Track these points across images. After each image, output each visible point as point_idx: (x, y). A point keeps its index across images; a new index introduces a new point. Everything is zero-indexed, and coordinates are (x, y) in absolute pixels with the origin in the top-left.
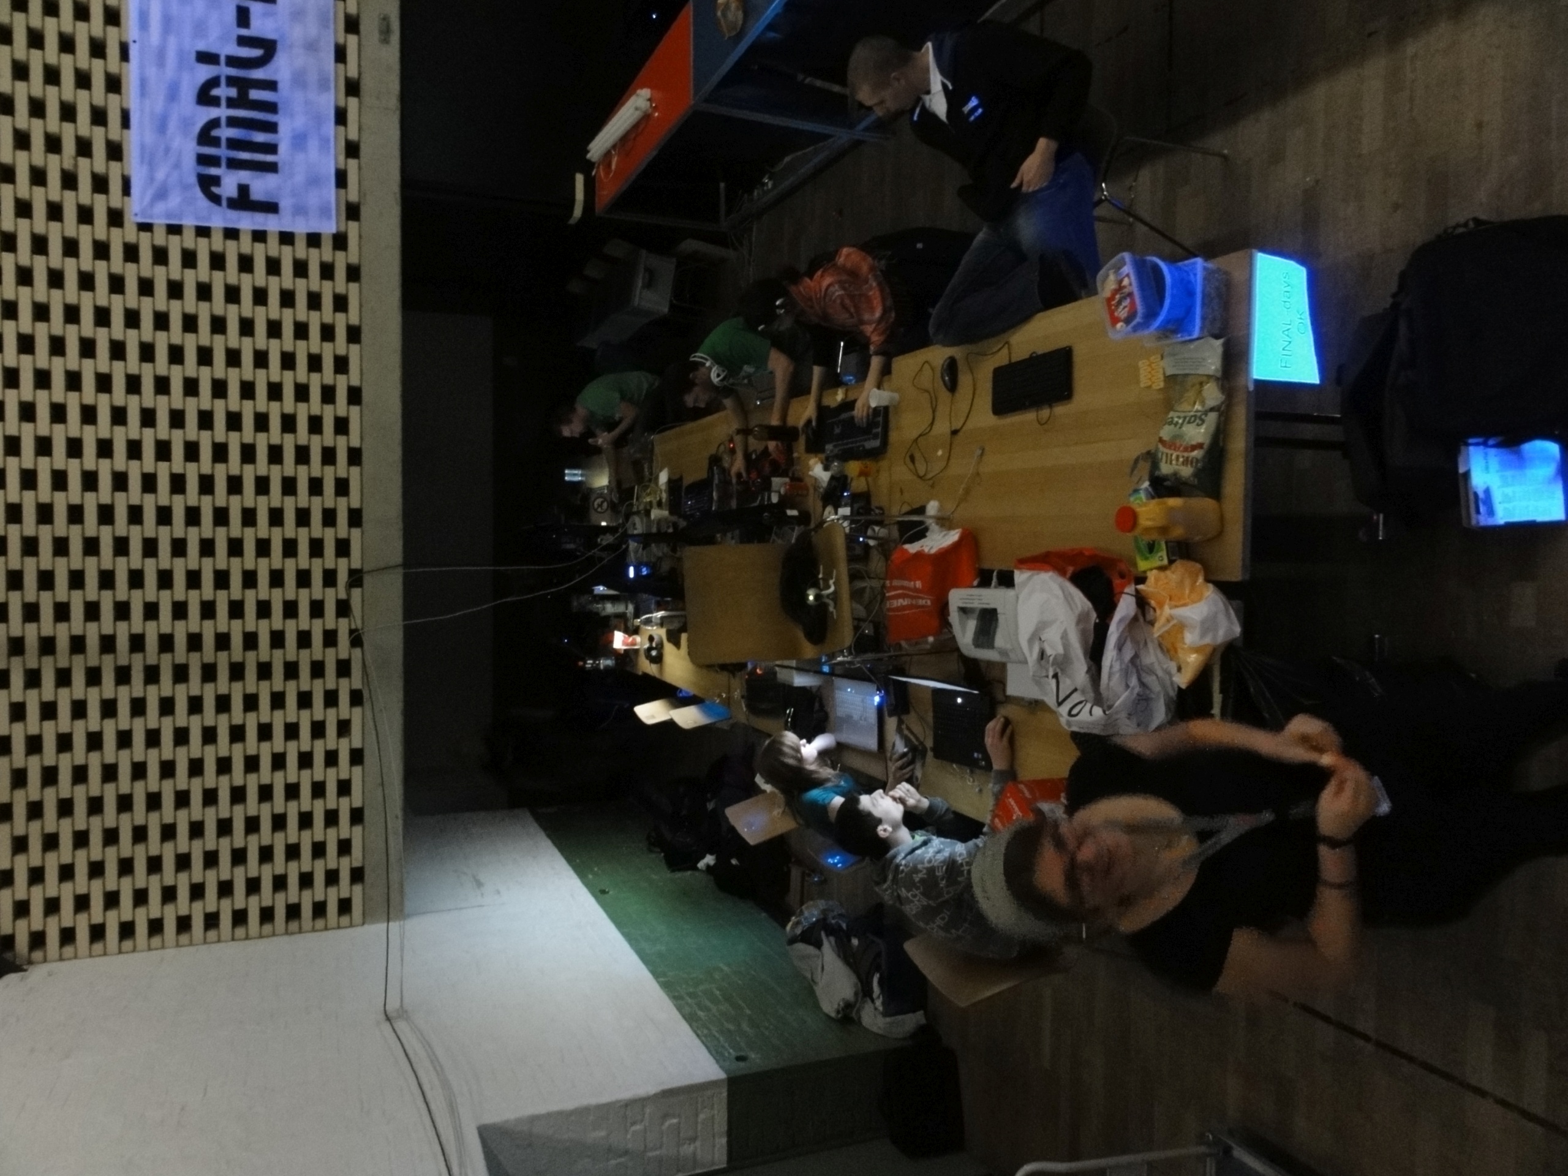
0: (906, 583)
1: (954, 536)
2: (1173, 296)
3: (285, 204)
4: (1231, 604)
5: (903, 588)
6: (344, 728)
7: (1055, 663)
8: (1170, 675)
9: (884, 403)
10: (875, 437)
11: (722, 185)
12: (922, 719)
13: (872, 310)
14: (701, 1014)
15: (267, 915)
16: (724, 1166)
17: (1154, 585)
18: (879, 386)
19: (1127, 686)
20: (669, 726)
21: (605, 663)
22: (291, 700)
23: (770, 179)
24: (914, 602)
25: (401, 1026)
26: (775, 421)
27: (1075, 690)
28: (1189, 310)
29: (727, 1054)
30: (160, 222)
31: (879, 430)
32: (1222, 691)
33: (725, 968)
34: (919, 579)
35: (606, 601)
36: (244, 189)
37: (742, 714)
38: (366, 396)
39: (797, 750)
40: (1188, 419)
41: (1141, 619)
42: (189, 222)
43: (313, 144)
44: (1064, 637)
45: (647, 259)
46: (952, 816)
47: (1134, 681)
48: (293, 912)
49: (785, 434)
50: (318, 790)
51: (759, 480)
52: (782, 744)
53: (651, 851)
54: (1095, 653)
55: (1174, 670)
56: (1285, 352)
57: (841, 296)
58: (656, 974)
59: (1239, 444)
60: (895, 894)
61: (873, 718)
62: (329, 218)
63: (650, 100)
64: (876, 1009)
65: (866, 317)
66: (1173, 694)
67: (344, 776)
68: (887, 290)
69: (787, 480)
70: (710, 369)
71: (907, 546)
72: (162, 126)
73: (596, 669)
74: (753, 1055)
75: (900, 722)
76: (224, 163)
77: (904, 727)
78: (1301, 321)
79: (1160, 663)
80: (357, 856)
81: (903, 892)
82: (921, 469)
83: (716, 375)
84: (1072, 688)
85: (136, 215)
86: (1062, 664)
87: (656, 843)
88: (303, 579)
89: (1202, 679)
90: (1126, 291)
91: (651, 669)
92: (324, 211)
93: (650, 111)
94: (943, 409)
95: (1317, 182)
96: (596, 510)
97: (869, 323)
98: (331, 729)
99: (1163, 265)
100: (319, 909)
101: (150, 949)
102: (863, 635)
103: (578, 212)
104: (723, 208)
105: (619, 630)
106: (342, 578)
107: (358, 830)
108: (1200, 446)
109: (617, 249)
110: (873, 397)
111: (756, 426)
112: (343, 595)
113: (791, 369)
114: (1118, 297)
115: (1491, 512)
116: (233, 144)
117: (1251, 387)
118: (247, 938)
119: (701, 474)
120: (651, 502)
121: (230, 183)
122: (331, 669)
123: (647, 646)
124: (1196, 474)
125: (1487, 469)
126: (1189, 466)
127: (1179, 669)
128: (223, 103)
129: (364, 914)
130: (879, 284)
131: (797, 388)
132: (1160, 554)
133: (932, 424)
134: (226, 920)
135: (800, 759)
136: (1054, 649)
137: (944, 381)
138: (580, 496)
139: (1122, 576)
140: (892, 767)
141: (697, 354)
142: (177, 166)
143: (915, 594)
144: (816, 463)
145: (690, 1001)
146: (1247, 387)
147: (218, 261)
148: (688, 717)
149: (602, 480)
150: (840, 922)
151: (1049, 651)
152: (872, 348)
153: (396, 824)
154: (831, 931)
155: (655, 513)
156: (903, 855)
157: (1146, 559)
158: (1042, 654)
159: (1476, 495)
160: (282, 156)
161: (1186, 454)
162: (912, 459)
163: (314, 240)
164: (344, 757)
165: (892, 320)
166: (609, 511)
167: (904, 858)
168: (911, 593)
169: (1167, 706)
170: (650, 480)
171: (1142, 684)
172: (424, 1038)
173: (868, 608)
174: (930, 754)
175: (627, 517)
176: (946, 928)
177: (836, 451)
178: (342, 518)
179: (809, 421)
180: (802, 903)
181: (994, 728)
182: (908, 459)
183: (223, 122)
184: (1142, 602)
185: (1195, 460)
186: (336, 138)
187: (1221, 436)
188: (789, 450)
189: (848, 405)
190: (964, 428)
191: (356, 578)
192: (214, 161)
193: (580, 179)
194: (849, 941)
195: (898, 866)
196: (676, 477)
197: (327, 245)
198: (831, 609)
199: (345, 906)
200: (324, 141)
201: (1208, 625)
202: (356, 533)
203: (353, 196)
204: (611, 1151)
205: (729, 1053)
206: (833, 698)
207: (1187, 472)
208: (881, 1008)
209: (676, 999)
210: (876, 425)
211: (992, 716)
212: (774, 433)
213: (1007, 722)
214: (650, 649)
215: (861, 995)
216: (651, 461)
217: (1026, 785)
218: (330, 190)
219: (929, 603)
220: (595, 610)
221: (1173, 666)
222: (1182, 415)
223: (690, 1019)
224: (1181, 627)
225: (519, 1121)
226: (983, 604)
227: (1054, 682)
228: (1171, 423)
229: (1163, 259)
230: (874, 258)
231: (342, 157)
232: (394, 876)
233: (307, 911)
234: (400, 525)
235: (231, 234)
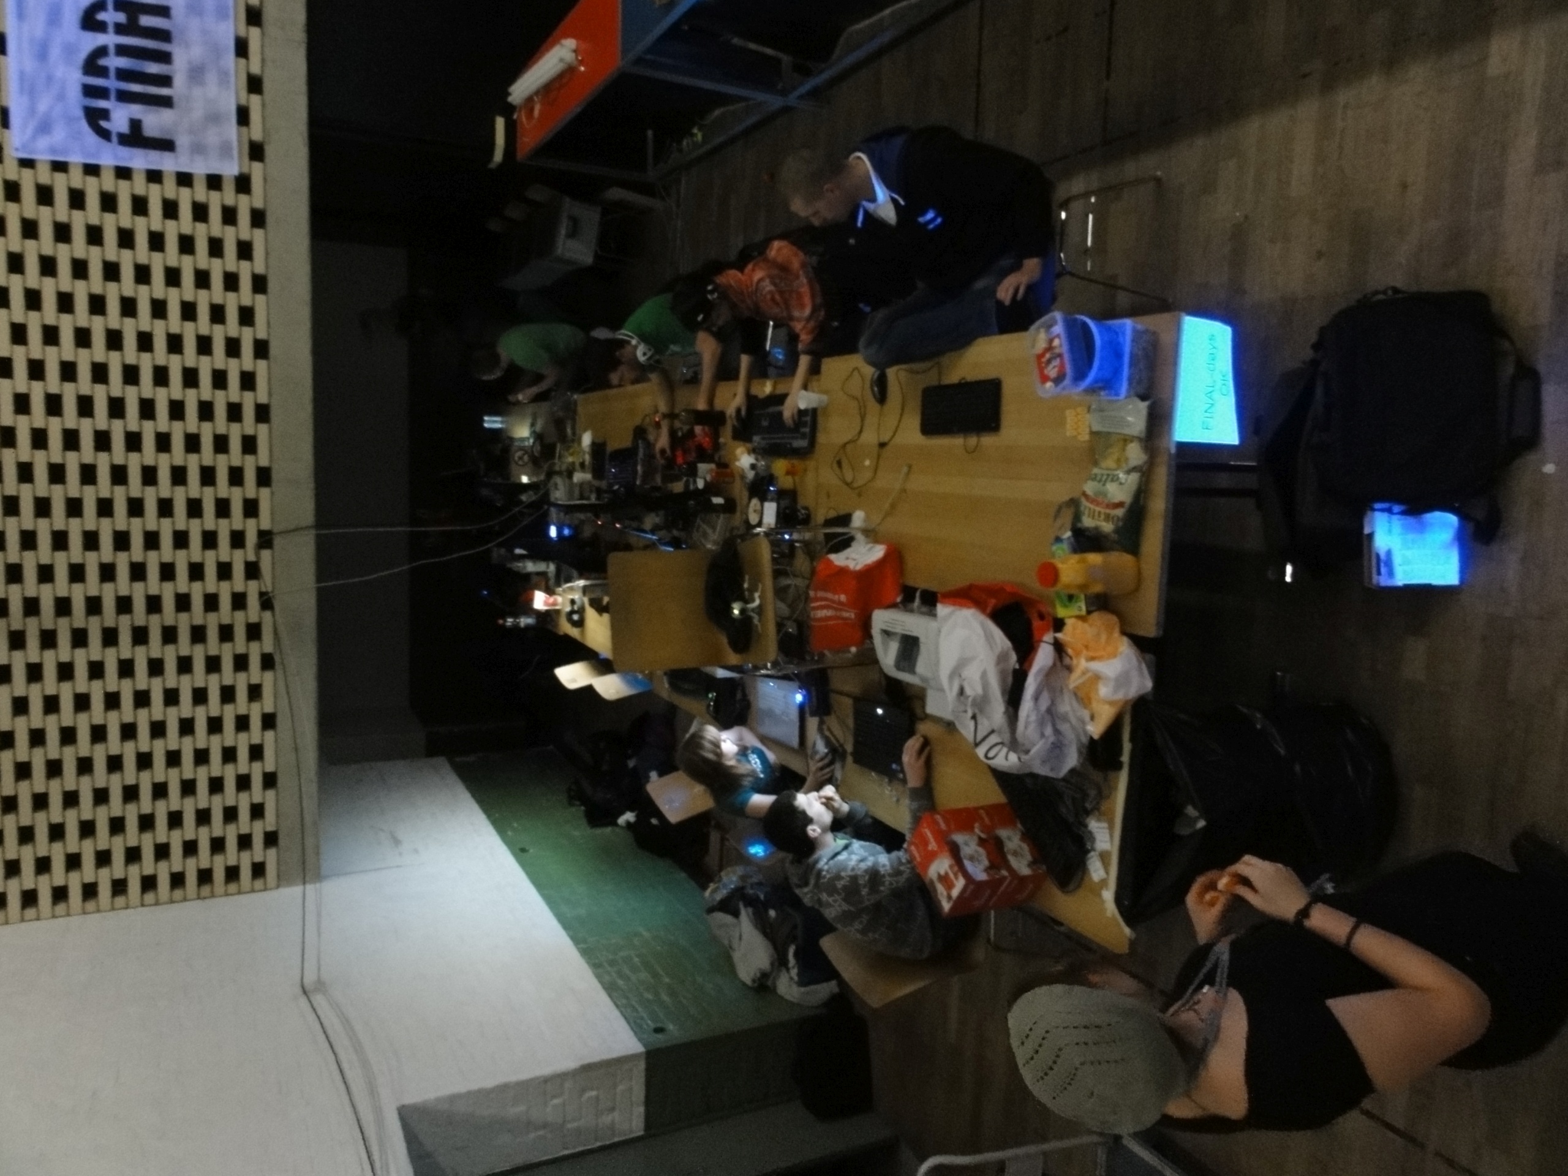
0: (830, 595)
1: (878, 552)
2: (1102, 359)
3: (182, 141)
4: (1144, 658)
5: (826, 599)
6: (255, 692)
7: (975, 703)
8: (1083, 723)
9: (813, 405)
10: (803, 436)
11: (650, 133)
12: (842, 722)
13: (802, 306)
14: (620, 982)
15: (178, 880)
16: (641, 1133)
17: (1074, 632)
18: (805, 387)
19: (1042, 735)
20: (588, 691)
21: (525, 621)
22: (199, 665)
23: (700, 129)
24: (838, 614)
25: (319, 999)
26: (701, 405)
27: (993, 732)
28: (1117, 372)
29: (645, 1026)
30: (43, 157)
31: (807, 430)
32: (1132, 739)
33: (646, 934)
34: (845, 592)
35: (526, 560)
36: (136, 125)
37: (664, 689)
38: (274, 350)
39: (717, 745)
40: (1111, 477)
41: (1058, 664)
42: (76, 159)
43: (211, 78)
44: (984, 676)
45: (570, 207)
46: (869, 820)
47: (1049, 731)
48: (205, 876)
49: (713, 419)
50: (229, 755)
51: (685, 466)
52: (702, 738)
53: (571, 804)
54: (1013, 698)
55: (1087, 718)
56: (1207, 415)
57: (770, 292)
58: (576, 940)
59: (1159, 505)
60: (816, 898)
61: (794, 715)
62: (231, 157)
63: (575, 51)
64: (791, 978)
65: (796, 314)
66: (1085, 740)
67: (256, 740)
68: (817, 287)
69: (713, 466)
70: (636, 347)
71: (833, 557)
72: (42, 53)
73: (516, 627)
74: (671, 1027)
75: (821, 723)
76: (113, 96)
77: (825, 727)
78: (1223, 382)
79: (1074, 711)
80: (270, 821)
81: (824, 897)
82: (849, 477)
83: (642, 353)
84: (989, 730)
85: (17, 149)
86: (981, 705)
87: (576, 796)
88: (210, 540)
89: (1113, 731)
90: (1057, 351)
91: (574, 632)
92: (225, 150)
93: (575, 63)
94: (871, 419)
95: (1246, 217)
96: (517, 463)
97: (799, 320)
98: (242, 694)
99: (1091, 324)
100: (232, 874)
101: (54, 917)
102: (787, 634)
103: (498, 156)
104: (650, 160)
105: (540, 589)
106: (251, 539)
107: (271, 794)
108: (1120, 505)
109: (538, 193)
110: (802, 399)
111: (683, 411)
112: (252, 558)
113: (719, 351)
114: (1048, 356)
115: (1391, 573)
116: (124, 75)
117: (1173, 450)
118: (157, 903)
119: (626, 442)
120: (573, 463)
121: (120, 117)
122: (240, 633)
123: (568, 609)
124: (1117, 531)
125: (1390, 531)
126: (1111, 523)
127: (1092, 718)
128: (111, 29)
129: (278, 876)
130: (810, 282)
131: (726, 372)
132: (1079, 604)
133: (861, 432)
134: (134, 886)
135: (720, 754)
136: (974, 689)
137: (873, 390)
138: (500, 446)
139: (1042, 617)
140: (814, 766)
141: (623, 331)
142: (61, 97)
143: (839, 607)
144: (742, 453)
145: (609, 969)
146: (1169, 450)
147: (109, 203)
148: (610, 687)
149: (522, 432)
150: (759, 893)
151: (968, 691)
152: (800, 347)
153: (311, 788)
154: (751, 902)
155: (578, 477)
156: (825, 860)
157: (1065, 606)
158: (962, 692)
159: (1378, 556)
160: (179, 88)
161: (1108, 511)
162: (839, 463)
163: (214, 182)
164: (256, 722)
165: (821, 318)
166: (530, 465)
167: (827, 863)
168: (835, 605)
169: (1080, 752)
170: (573, 441)
171: (1057, 732)
172: (343, 1014)
173: (792, 606)
174: (850, 759)
175: (550, 474)
176: (863, 932)
177: (764, 443)
178: (250, 476)
179: (738, 411)
180: (721, 869)
181: (913, 746)
182: (835, 466)
183: (112, 50)
184: (1059, 648)
185: (1115, 519)
186: (237, 72)
187: (1143, 495)
188: (716, 435)
189: (779, 399)
190: (892, 443)
191: (265, 539)
192: (101, 93)
193: (500, 123)
194: (766, 912)
195: (820, 871)
196: (599, 440)
197: (229, 188)
198: (756, 621)
199: (259, 870)
200: (223, 75)
201: (1122, 680)
202: (265, 492)
203: (256, 132)
204: (530, 1125)
205: (647, 1024)
206: (755, 688)
207: (1107, 527)
208: (796, 978)
209: (596, 966)
210: (805, 424)
211: (911, 733)
212: (701, 417)
213: (926, 742)
214: (572, 612)
215: (776, 964)
216: (574, 421)
217: (943, 817)
218: (231, 130)
219: (853, 616)
220: (515, 569)
221: (1086, 714)
222: (1106, 472)
223: (610, 989)
224: (1097, 678)
225: (438, 1100)
226: (906, 631)
227: (972, 724)
228: (1094, 479)
229: (1093, 317)
230: (805, 254)
231: (244, 93)
232: (310, 842)
233: (219, 875)
234: (312, 485)
235: (123, 173)
